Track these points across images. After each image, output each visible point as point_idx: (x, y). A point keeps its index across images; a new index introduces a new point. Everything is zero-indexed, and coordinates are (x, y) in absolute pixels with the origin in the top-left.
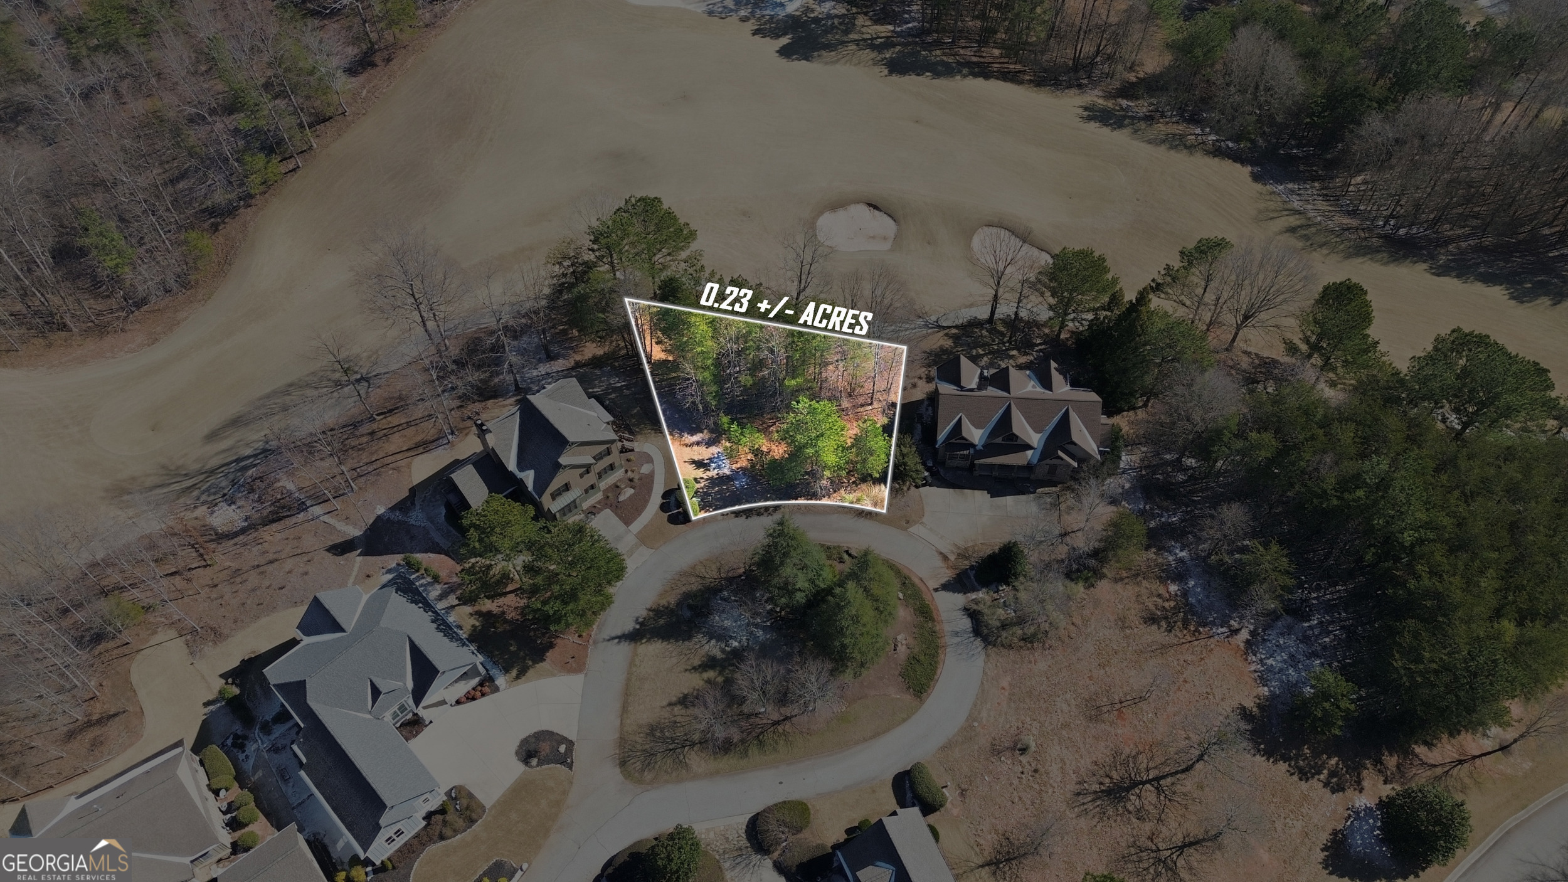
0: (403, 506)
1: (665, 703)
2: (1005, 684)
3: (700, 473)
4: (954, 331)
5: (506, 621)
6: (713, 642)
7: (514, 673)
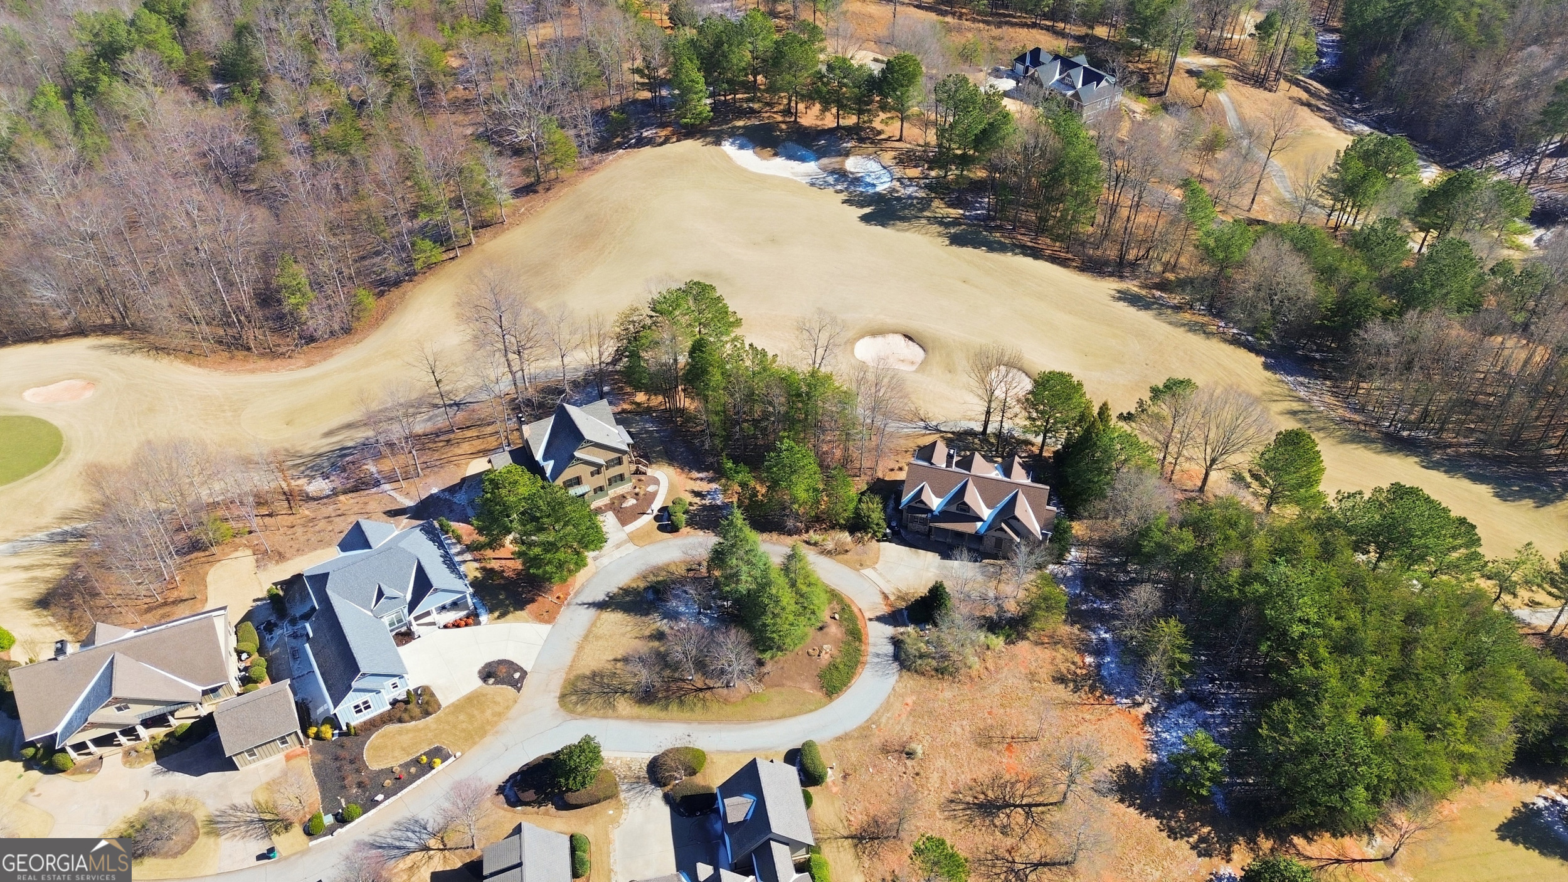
0: (452, 490)
1: (611, 658)
2: (909, 701)
3: (697, 500)
4: (950, 435)
5: (503, 577)
6: (665, 621)
7: (497, 614)
